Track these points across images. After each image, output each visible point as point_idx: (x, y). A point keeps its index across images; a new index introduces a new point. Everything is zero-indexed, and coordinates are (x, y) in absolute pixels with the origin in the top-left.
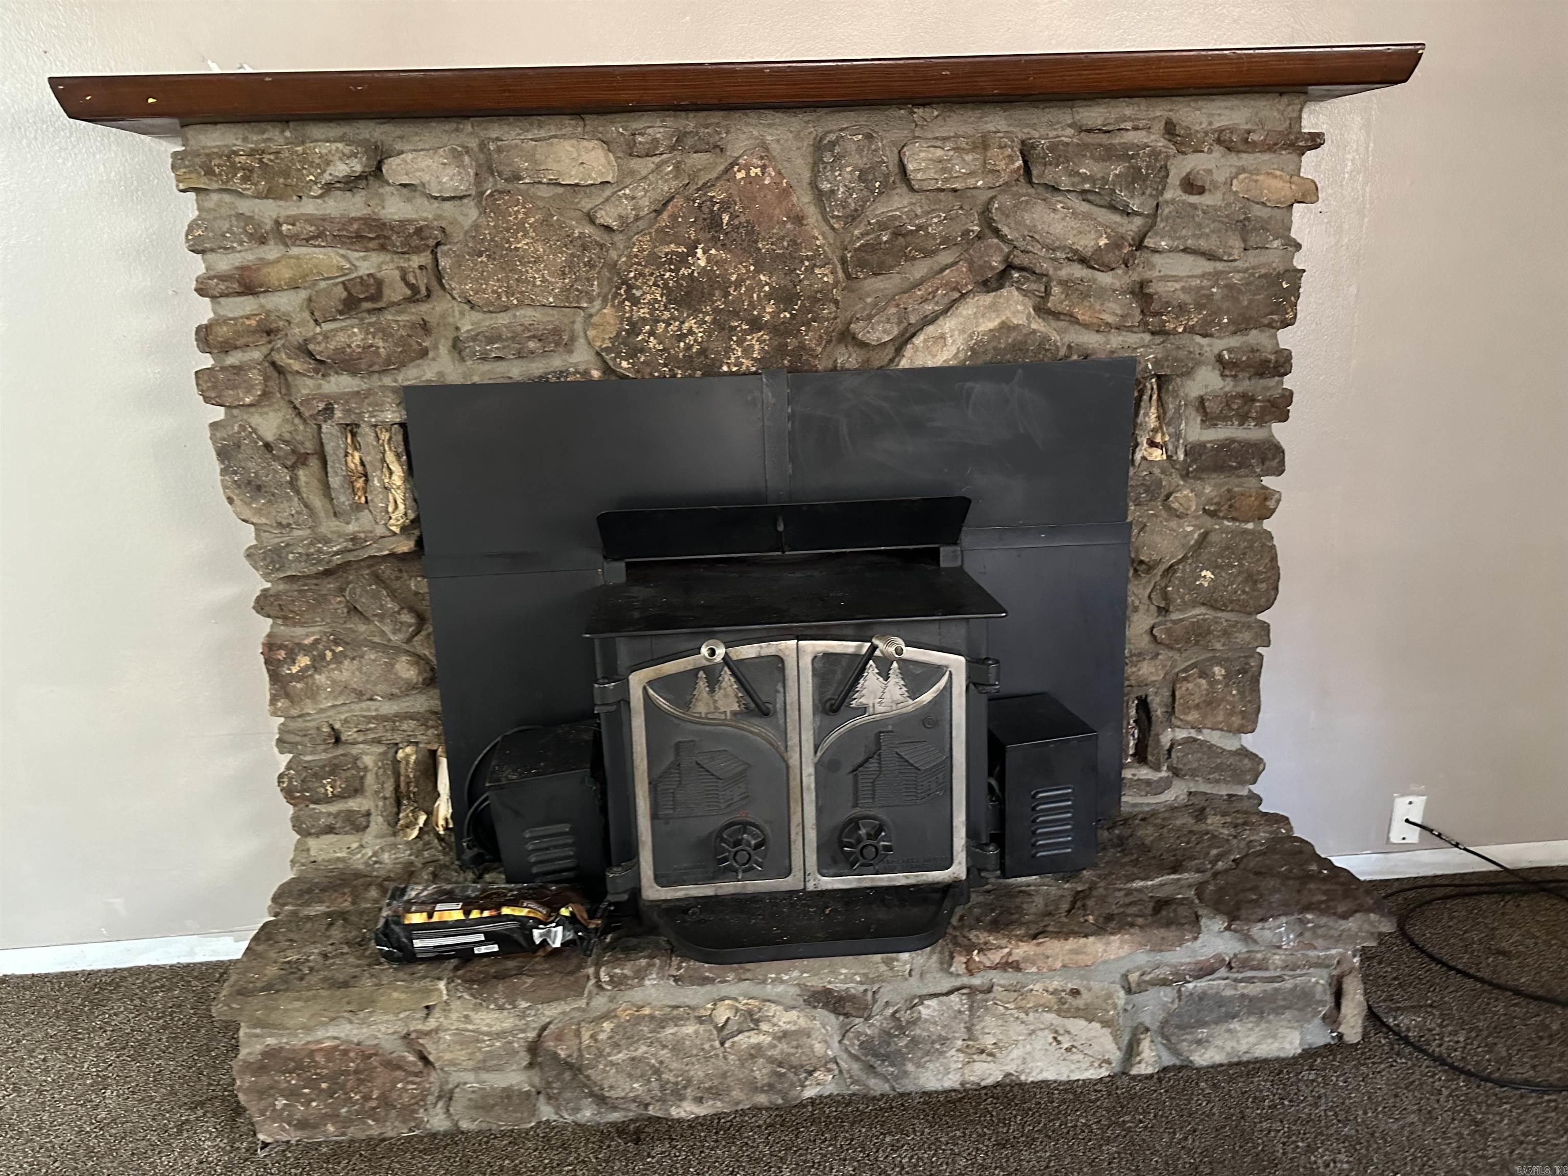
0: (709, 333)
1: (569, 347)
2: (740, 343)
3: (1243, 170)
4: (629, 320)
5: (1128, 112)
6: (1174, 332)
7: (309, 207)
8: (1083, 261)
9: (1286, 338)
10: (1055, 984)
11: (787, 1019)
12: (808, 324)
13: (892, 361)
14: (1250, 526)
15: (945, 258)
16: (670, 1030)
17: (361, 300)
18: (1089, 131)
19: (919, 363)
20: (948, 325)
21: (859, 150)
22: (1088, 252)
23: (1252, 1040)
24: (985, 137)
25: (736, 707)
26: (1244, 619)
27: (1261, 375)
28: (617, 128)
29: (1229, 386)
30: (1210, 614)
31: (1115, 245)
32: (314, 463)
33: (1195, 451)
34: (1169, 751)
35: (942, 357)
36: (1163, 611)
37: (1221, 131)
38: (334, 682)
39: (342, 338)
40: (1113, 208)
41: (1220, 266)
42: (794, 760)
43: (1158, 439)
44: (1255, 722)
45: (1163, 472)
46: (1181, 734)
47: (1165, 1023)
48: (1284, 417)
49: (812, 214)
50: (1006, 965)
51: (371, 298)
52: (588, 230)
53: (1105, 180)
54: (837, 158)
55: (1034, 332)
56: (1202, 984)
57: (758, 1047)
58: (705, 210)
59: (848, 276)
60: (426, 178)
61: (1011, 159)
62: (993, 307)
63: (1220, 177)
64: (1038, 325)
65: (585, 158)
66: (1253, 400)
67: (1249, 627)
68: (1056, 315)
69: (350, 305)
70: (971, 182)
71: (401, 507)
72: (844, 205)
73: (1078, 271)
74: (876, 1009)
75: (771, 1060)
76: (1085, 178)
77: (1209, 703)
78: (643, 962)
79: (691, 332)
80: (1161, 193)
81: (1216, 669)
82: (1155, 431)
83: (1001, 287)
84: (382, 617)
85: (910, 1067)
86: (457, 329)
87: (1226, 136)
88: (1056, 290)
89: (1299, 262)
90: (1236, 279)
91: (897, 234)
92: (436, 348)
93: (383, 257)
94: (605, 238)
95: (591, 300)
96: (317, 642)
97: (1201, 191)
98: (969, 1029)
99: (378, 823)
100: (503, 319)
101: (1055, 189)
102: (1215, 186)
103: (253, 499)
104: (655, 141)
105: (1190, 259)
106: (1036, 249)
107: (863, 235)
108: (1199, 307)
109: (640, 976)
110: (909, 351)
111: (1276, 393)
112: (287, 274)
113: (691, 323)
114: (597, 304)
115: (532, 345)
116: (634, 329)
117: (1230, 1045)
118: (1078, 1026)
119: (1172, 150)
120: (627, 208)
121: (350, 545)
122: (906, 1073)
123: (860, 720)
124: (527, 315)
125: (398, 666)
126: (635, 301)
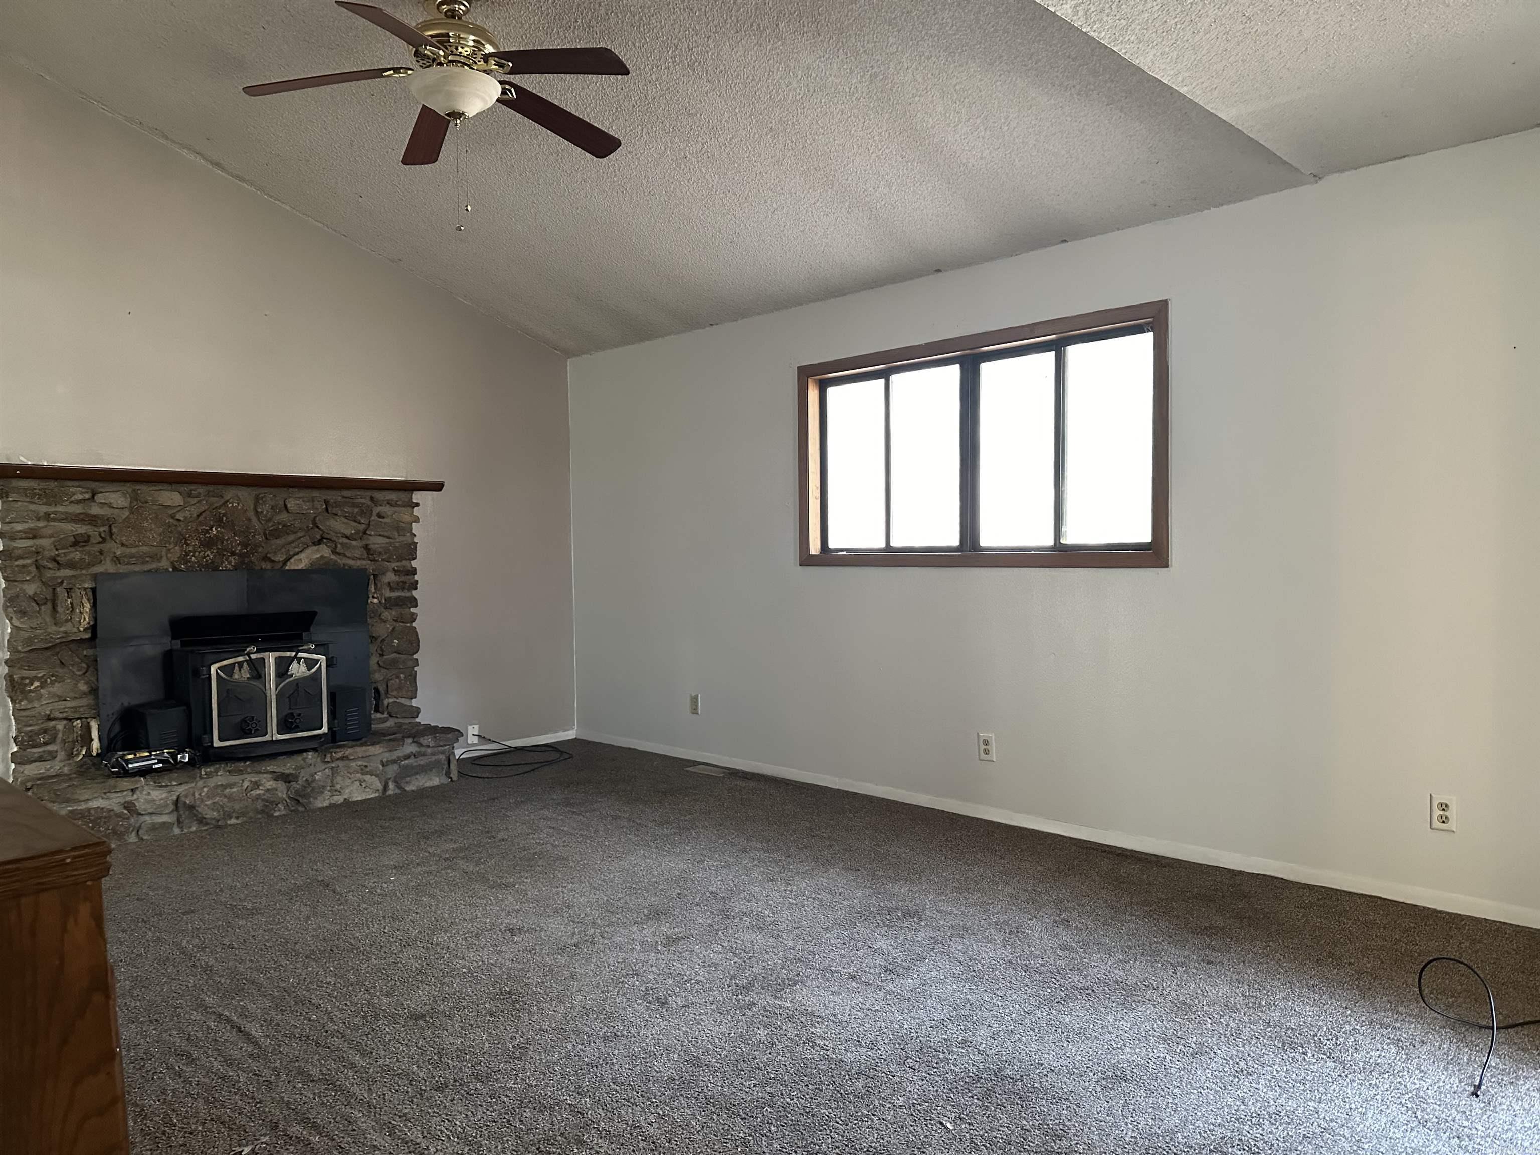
0: (214, 556)
1: (160, 560)
2: (226, 560)
3: (395, 512)
4: (185, 551)
5: (359, 493)
6: (378, 561)
7: (60, 509)
8: (347, 537)
9: (414, 564)
10: (360, 763)
11: (270, 784)
12: (253, 554)
13: (282, 567)
14: (408, 625)
15: (300, 534)
16: (227, 790)
17: (80, 542)
18: (346, 498)
19: (292, 568)
20: (302, 556)
21: (271, 499)
22: (349, 534)
23: (423, 781)
24: (313, 498)
25: (248, 676)
26: (409, 657)
27: (407, 575)
28: (185, 488)
29: (397, 578)
30: (398, 656)
31: (357, 532)
32: (49, 605)
33: (388, 599)
34: (387, 707)
35: (301, 566)
36: (382, 655)
37: (388, 500)
38: (49, 693)
39: (72, 556)
40: (355, 521)
41: (391, 540)
42: (268, 695)
43: (376, 595)
44: (416, 693)
45: (378, 606)
46: (391, 700)
47: (395, 777)
48: (416, 588)
49: (254, 520)
50: (342, 759)
51: (85, 542)
52: (171, 521)
53: (353, 513)
54: (264, 502)
55: (332, 559)
56: (406, 762)
57: (259, 794)
58: (217, 515)
59: (266, 539)
60: (112, 501)
61: (322, 505)
62: (318, 551)
63: (389, 513)
64: (333, 557)
65: (173, 497)
66: (405, 582)
67: (411, 660)
68: (339, 554)
69: (75, 544)
70: (308, 511)
71: (87, 619)
72: (266, 516)
73: (345, 541)
74: (300, 778)
75: (263, 800)
76: (346, 512)
77: (399, 688)
78: (217, 766)
79: (208, 556)
80: (371, 517)
81: (401, 675)
82: (374, 593)
83: (319, 544)
84: (73, 665)
85: (312, 799)
86: (115, 553)
87: (390, 502)
88: (339, 546)
89: (416, 540)
90: (397, 545)
91: (284, 526)
92: (105, 560)
93: (89, 527)
94: (175, 523)
95: (170, 544)
96: (44, 675)
97: (383, 518)
98: (332, 782)
99: (61, 755)
100: (133, 551)
101: (336, 515)
102: (388, 516)
103: (21, 617)
104: (200, 494)
105: (381, 538)
106: (331, 533)
107: (272, 526)
108: (386, 553)
109: (216, 771)
110: (288, 564)
111: (412, 581)
112: (50, 532)
113: (208, 553)
114: (172, 546)
115: (147, 559)
116: (187, 555)
117: (417, 784)
118: (368, 777)
119: (373, 505)
120: (188, 514)
121: (64, 635)
122: (310, 802)
123: (291, 679)
124: (145, 549)
125: (79, 685)
126: (188, 545)
